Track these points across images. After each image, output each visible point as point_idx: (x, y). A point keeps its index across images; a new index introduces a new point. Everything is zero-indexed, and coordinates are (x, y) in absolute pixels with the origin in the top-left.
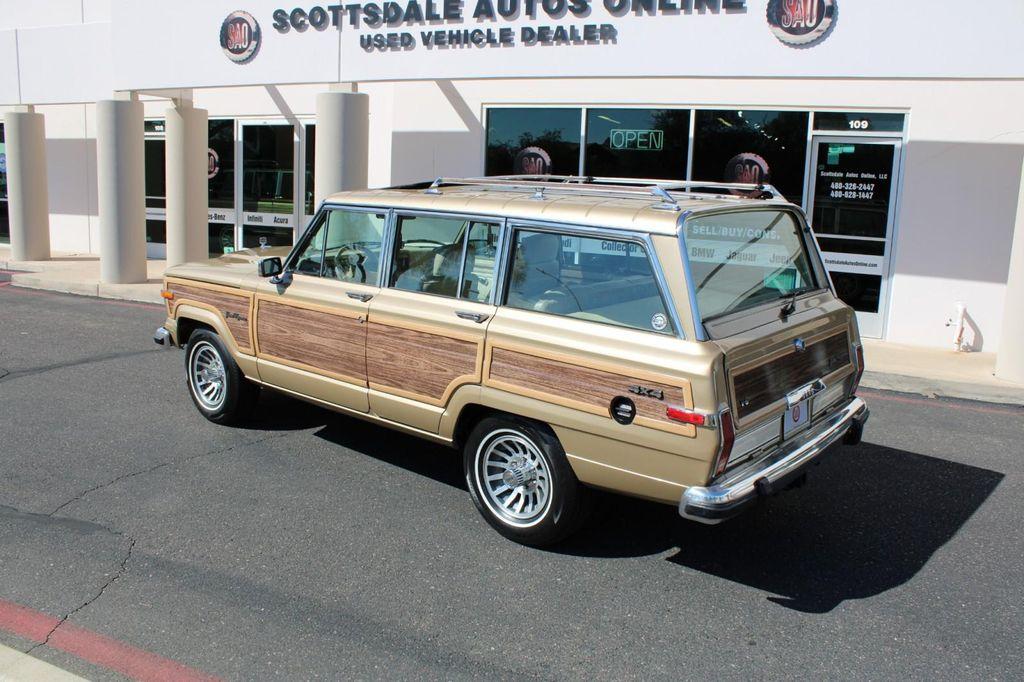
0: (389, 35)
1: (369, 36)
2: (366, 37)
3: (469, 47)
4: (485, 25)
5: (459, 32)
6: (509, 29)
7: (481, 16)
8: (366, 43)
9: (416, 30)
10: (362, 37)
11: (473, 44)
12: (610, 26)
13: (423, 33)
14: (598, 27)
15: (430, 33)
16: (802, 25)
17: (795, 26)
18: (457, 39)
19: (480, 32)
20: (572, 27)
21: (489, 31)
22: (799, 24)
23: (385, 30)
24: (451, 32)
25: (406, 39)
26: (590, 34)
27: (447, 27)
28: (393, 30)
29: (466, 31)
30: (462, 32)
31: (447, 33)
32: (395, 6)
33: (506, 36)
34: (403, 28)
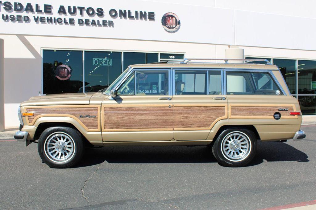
0: (18, 16)
1: (7, 15)
2: (5, 16)
3: (56, 24)
4: (63, 16)
5: (51, 18)
6: (73, 19)
7: (61, 13)
8: (5, 18)
9: (31, 15)
10: (3, 15)
11: (57, 23)
12: (112, 21)
13: (34, 17)
14: (108, 21)
15: (38, 17)
16: (172, 26)
17: (170, 26)
18: (50, 20)
19: (61, 19)
20: (98, 21)
21: (65, 19)
22: (171, 26)
23: (15, 14)
24: (48, 18)
25: (26, 19)
26: (105, 23)
27: (46, 15)
28: (19, 14)
29: (55, 18)
30: (53, 18)
31: (46, 18)
32: (20, 4)
33: (72, 22)
34: (24, 14)
